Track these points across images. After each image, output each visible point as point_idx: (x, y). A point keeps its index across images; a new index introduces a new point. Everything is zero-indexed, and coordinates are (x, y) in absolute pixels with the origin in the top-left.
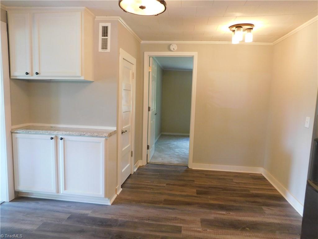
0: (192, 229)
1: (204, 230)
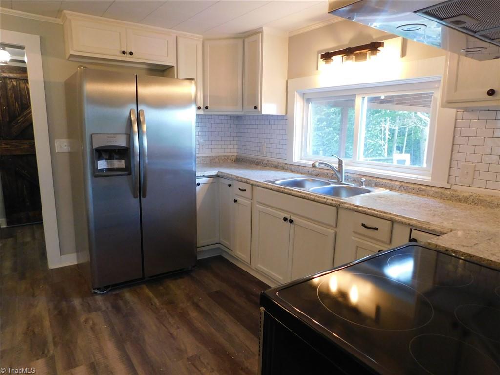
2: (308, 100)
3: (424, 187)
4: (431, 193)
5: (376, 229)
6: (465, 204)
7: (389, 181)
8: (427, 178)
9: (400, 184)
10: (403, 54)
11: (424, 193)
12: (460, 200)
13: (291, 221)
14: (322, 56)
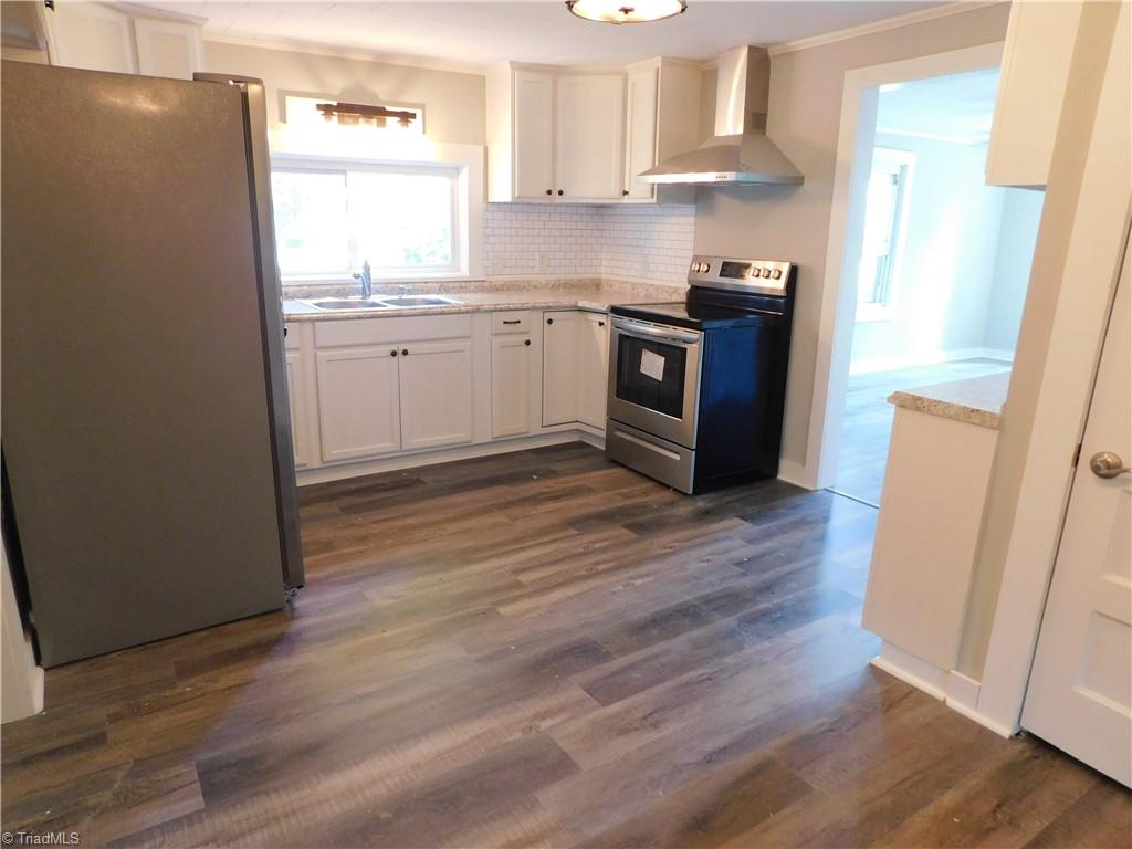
0: (569, 715)
1: (531, 728)
3: (464, 284)
4: (472, 289)
5: (519, 322)
8: (464, 271)
10: (424, 132)
11: (465, 290)
12: (498, 289)
13: (405, 353)
14: (319, 107)
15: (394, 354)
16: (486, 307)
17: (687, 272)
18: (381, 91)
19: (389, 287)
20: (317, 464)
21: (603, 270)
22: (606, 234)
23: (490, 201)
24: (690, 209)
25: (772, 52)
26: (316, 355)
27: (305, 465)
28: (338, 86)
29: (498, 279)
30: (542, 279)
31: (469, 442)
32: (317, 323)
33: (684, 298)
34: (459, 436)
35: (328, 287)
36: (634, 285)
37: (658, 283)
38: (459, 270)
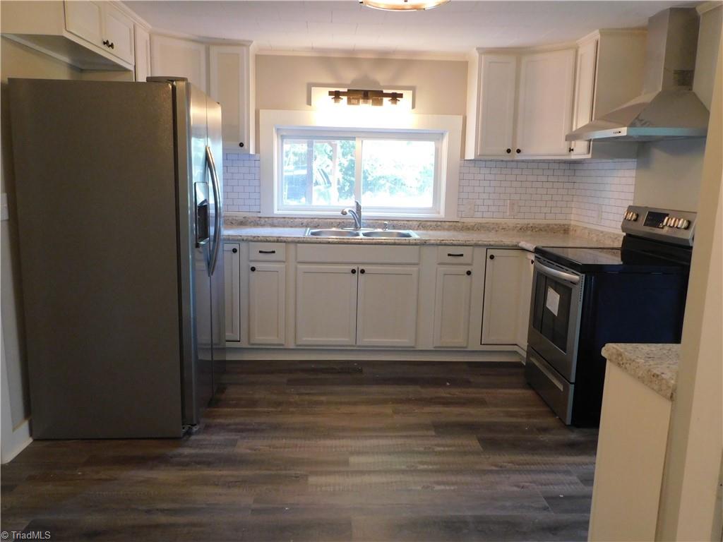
2: (283, 137)
3: (439, 223)
4: (446, 227)
5: (462, 255)
6: (472, 231)
7: (406, 222)
8: (442, 215)
9: (418, 223)
10: (413, 107)
11: (440, 228)
12: (469, 229)
13: (363, 271)
14: (331, 93)
15: (353, 271)
16: (432, 242)
17: (622, 220)
18: (381, 79)
19: (376, 222)
20: (292, 346)
21: (572, 217)
22: (576, 185)
23: (466, 158)
24: (632, 163)
25: (700, 10)
26: (296, 268)
27: (283, 345)
28: (350, 77)
29: (470, 221)
30: (511, 222)
31: (413, 347)
32: (299, 245)
33: (619, 244)
34: (405, 341)
35: (333, 221)
36: (591, 231)
37: (606, 230)
38: (439, 213)
